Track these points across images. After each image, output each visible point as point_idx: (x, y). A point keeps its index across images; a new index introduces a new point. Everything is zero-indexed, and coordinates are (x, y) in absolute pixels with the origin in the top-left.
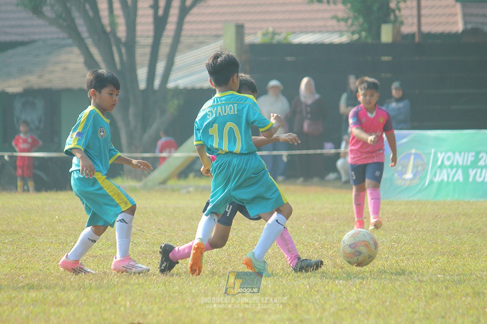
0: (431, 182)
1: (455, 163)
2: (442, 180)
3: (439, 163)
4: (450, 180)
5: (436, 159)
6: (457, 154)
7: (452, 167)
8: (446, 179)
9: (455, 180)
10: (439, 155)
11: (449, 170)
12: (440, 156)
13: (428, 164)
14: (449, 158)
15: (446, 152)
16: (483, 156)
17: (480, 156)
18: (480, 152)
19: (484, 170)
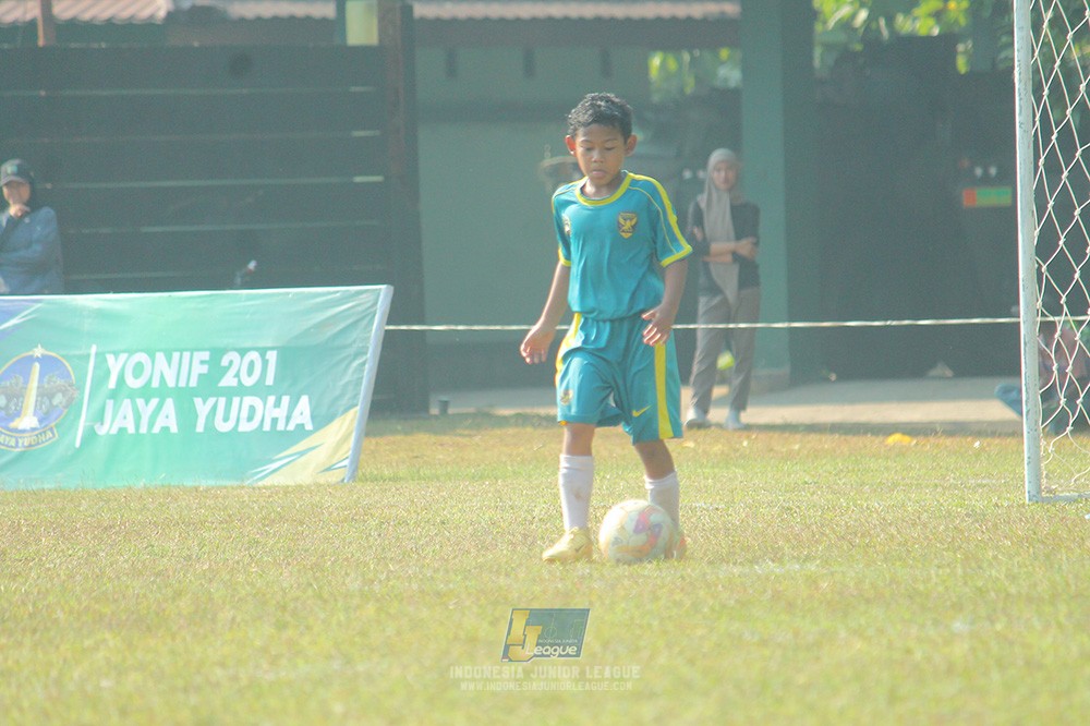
0: (90, 436)
1: (155, 384)
2: (122, 430)
3: (112, 384)
4: (143, 430)
5: (102, 375)
6: (160, 356)
7: (146, 392)
8: (131, 430)
9: (156, 430)
10: (110, 358)
11: (140, 402)
12: (114, 365)
13: (81, 388)
14: (138, 369)
15: (131, 352)
16: (231, 362)
17: (225, 362)
18: (225, 351)
19: (236, 400)
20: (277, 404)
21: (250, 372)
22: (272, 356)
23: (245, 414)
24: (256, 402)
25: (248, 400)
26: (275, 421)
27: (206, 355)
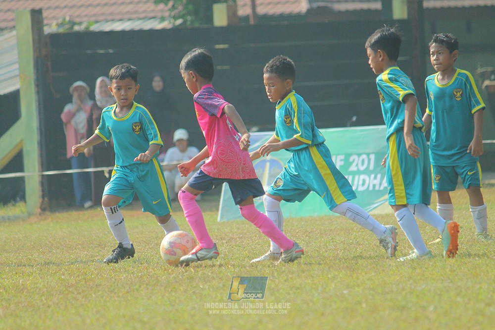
16: (354, 160)
17: (351, 159)
18: (351, 155)
19: (357, 177)
20: (375, 178)
21: (363, 164)
22: (372, 157)
23: (361, 182)
24: (366, 177)
25: (362, 177)
26: (374, 186)
27: (342, 157)
